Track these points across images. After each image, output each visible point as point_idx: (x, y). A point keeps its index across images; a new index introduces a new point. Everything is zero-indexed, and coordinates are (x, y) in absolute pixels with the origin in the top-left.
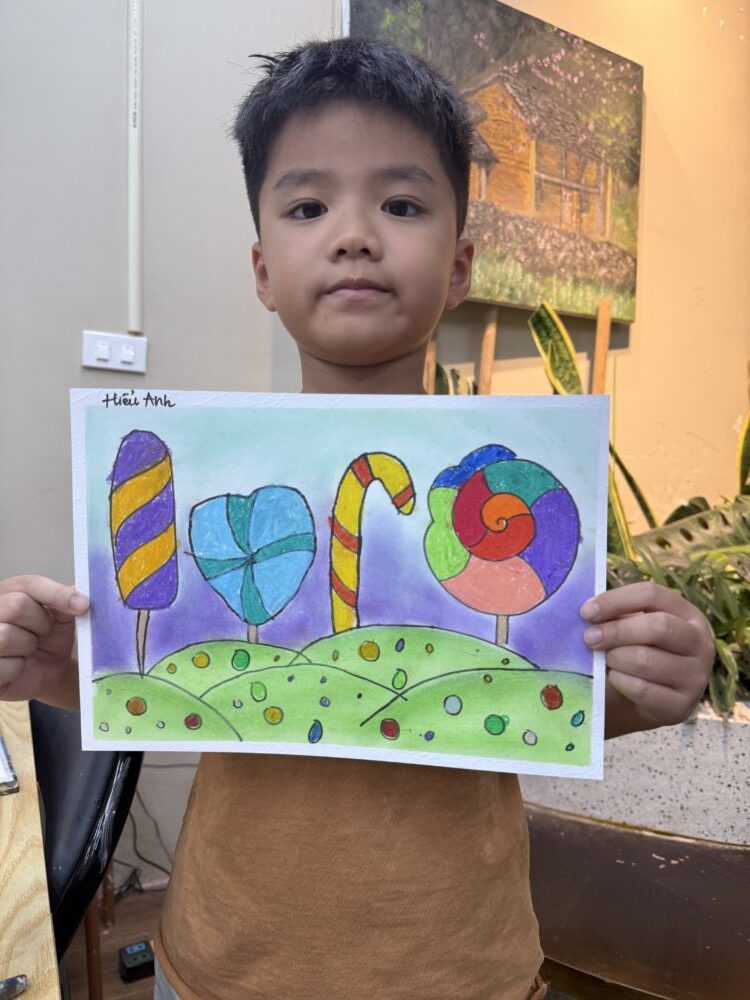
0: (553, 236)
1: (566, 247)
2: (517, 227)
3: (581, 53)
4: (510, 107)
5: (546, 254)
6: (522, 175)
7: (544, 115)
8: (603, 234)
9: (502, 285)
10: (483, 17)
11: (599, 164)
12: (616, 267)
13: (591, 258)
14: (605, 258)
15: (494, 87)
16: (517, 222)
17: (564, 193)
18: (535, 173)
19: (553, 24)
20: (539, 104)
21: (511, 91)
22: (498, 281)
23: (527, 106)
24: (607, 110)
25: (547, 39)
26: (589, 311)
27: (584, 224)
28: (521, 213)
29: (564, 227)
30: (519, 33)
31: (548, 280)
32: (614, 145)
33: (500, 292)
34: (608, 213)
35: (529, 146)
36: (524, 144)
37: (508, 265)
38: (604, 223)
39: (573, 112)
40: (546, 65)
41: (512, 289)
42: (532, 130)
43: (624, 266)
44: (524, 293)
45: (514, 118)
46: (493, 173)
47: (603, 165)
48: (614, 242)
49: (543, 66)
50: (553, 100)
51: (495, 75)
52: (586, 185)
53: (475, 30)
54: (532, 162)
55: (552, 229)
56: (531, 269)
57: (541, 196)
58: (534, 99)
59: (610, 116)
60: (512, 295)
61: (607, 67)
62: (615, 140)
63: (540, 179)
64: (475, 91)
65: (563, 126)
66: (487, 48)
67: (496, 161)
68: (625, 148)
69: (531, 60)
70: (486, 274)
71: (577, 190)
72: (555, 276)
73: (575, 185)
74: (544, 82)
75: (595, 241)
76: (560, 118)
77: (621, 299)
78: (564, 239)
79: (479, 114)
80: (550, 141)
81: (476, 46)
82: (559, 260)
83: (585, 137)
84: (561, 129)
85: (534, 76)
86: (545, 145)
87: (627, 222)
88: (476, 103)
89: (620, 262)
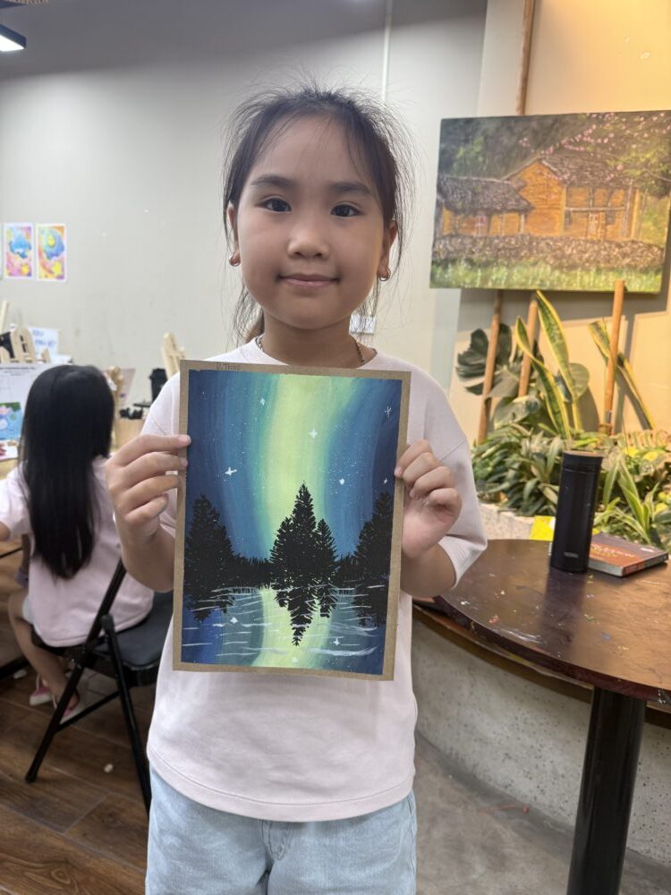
0: (579, 244)
1: (591, 250)
2: (548, 244)
3: (613, 122)
4: (545, 174)
5: (573, 256)
6: (553, 213)
7: (574, 171)
8: (628, 235)
9: (534, 279)
10: (526, 129)
11: (626, 188)
12: (641, 257)
13: (615, 253)
14: (629, 251)
15: (532, 166)
16: (548, 241)
17: (591, 215)
18: (565, 208)
19: (585, 112)
20: (571, 166)
21: (547, 164)
22: (531, 277)
23: (560, 170)
24: (637, 152)
25: (579, 123)
26: (610, 289)
27: (608, 233)
28: (551, 235)
29: (589, 237)
30: (555, 127)
31: (574, 272)
32: (643, 173)
33: (532, 284)
34: (635, 220)
35: (560, 193)
36: (556, 194)
37: (540, 267)
38: (630, 229)
39: (602, 162)
40: (578, 140)
41: (542, 281)
42: (563, 183)
43: (649, 254)
44: (552, 283)
45: (548, 179)
46: (530, 216)
47: (630, 192)
48: (640, 239)
49: (576, 141)
50: (583, 160)
51: (535, 158)
52: (612, 206)
53: (521, 137)
54: (563, 202)
55: (579, 240)
56: (560, 267)
57: (569, 222)
58: (566, 163)
59: (641, 155)
60: (540, 285)
61: (639, 123)
62: (644, 169)
63: (569, 211)
64: (519, 173)
65: (592, 173)
66: (529, 145)
67: (533, 208)
68: (654, 173)
69: (563, 142)
70: (521, 274)
71: (603, 211)
72: (580, 269)
73: (601, 209)
74: (575, 151)
75: (620, 241)
76: (589, 169)
77: (644, 278)
78: (588, 245)
79: (521, 184)
80: (579, 187)
81: (522, 147)
82: (584, 258)
83: (612, 175)
84: (590, 176)
85: (568, 149)
86: (573, 190)
87: (655, 224)
88: (519, 179)
89: (645, 253)
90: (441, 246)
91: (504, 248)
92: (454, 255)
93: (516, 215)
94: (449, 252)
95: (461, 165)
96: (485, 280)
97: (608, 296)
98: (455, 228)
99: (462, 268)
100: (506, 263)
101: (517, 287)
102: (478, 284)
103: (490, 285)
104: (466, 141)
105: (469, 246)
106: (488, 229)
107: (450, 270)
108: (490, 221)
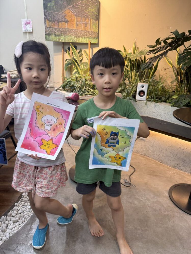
0: (80, 31)
1: (83, 33)
4: (71, 12)
5: (79, 34)
6: (73, 23)
8: (90, 30)
9: (71, 40)
11: (89, 18)
13: (88, 34)
14: (91, 33)
15: (67, 10)
16: (73, 30)
17: (82, 24)
20: (76, 11)
21: (71, 10)
23: (74, 12)
24: (90, 9)
26: (87, 42)
27: (86, 29)
28: (73, 28)
29: (82, 30)
30: (72, 0)
31: (79, 38)
32: (92, 14)
34: (91, 26)
35: (75, 18)
36: (73, 18)
37: (72, 37)
38: (90, 28)
39: (83, 11)
40: (77, 4)
42: (75, 15)
44: (75, 40)
45: (72, 14)
46: (68, 24)
48: (93, 30)
50: (79, 10)
51: (68, 8)
52: (86, 22)
53: (64, 2)
54: (75, 20)
56: (76, 37)
57: (77, 25)
63: (77, 23)
65: (81, 13)
66: (66, 4)
67: (69, 21)
68: (94, 15)
69: (74, 4)
70: (68, 38)
72: (81, 37)
73: (84, 23)
74: (77, 7)
75: (88, 31)
77: (94, 40)
79: (65, 15)
80: (79, 16)
81: (64, 5)
82: (81, 35)
83: (86, 14)
85: (75, 7)
86: (77, 17)
87: (96, 27)
88: (64, 13)
89: (94, 34)
90: (47, 30)
91: (63, 31)
92: (51, 33)
93: (65, 23)
94: (49, 32)
95: (49, 8)
96: (59, 39)
97: (87, 44)
98: (50, 25)
99: (53, 36)
100: (64, 35)
101: (67, 41)
103: (60, 41)
104: (50, 1)
105: (54, 30)
106: (58, 27)
107: (50, 36)
108: (58, 24)
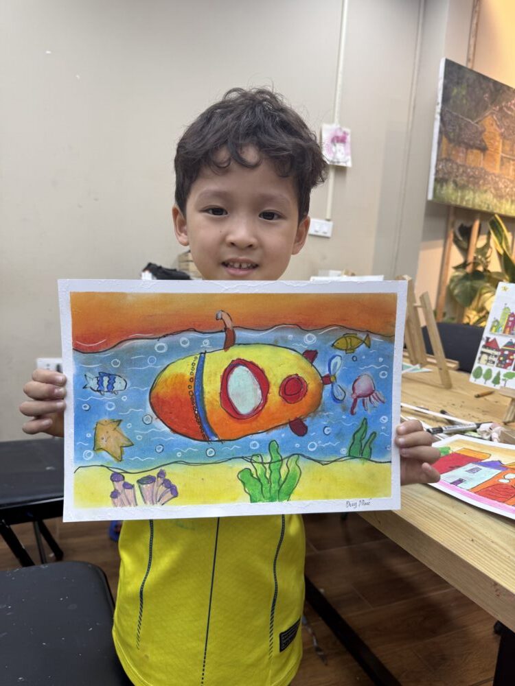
0: (505, 182)
1: (510, 186)
2: (492, 179)
4: (494, 125)
5: (502, 190)
6: (496, 155)
7: (506, 128)
10: (487, 87)
15: (489, 117)
16: (493, 176)
17: (511, 162)
18: (501, 154)
20: (505, 123)
21: (495, 118)
22: (484, 202)
23: (500, 125)
25: (510, 94)
28: (494, 172)
29: (509, 177)
30: (500, 93)
31: (502, 201)
33: (484, 206)
35: (500, 142)
36: (498, 141)
37: (488, 195)
41: (488, 205)
42: (502, 135)
44: (493, 207)
45: (495, 130)
46: (485, 156)
49: (508, 106)
50: (510, 121)
51: (490, 112)
53: (484, 93)
54: (500, 149)
55: (505, 178)
56: (496, 196)
57: (502, 164)
58: (503, 121)
60: (488, 208)
63: (503, 157)
64: (482, 120)
66: (488, 100)
67: (487, 149)
69: (503, 104)
70: (480, 198)
72: (504, 199)
74: (507, 113)
78: (509, 183)
79: (483, 129)
80: (508, 140)
81: (485, 101)
82: (506, 192)
84: (512, 133)
85: (504, 111)
86: (505, 141)
88: (482, 125)
90: (440, 167)
91: (472, 176)
92: (446, 176)
93: (478, 152)
94: (445, 174)
95: (454, 102)
96: (462, 198)
98: (448, 154)
99: (451, 186)
100: (472, 188)
101: (477, 208)
102: (458, 203)
103: (464, 204)
104: (458, 83)
105: (455, 170)
106: (466, 161)
107: (444, 188)
108: (466, 152)
